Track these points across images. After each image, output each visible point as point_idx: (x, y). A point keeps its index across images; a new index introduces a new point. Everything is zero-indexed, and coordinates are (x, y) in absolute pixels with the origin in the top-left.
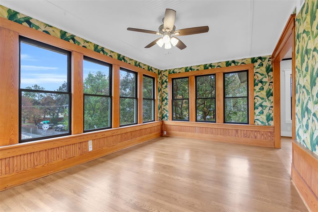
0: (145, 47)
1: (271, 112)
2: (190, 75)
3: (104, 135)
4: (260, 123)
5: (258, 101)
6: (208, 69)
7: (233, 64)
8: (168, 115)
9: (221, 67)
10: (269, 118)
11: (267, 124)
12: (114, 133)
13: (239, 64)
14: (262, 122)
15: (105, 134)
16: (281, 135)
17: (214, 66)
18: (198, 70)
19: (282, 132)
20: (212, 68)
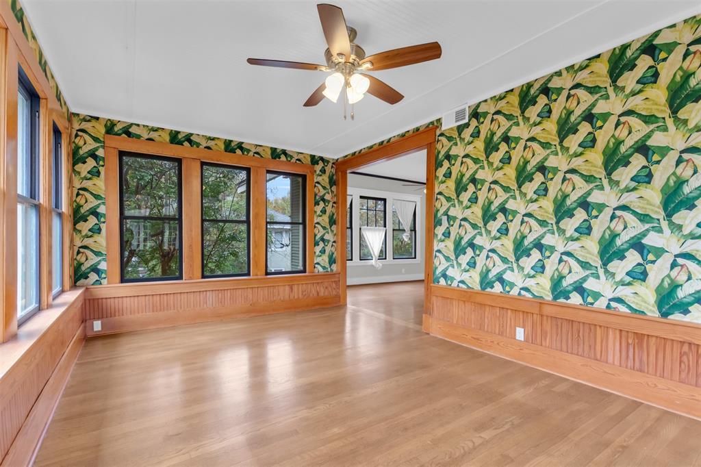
0: (305, 105)
1: (333, 249)
2: (186, 156)
4: (321, 269)
5: (320, 232)
6: (235, 153)
7: (283, 158)
8: (103, 266)
9: (262, 156)
10: (332, 261)
11: (329, 269)
13: (293, 160)
14: (324, 268)
16: (348, 284)
17: (249, 151)
18: (208, 148)
19: (348, 280)
20: (243, 154)
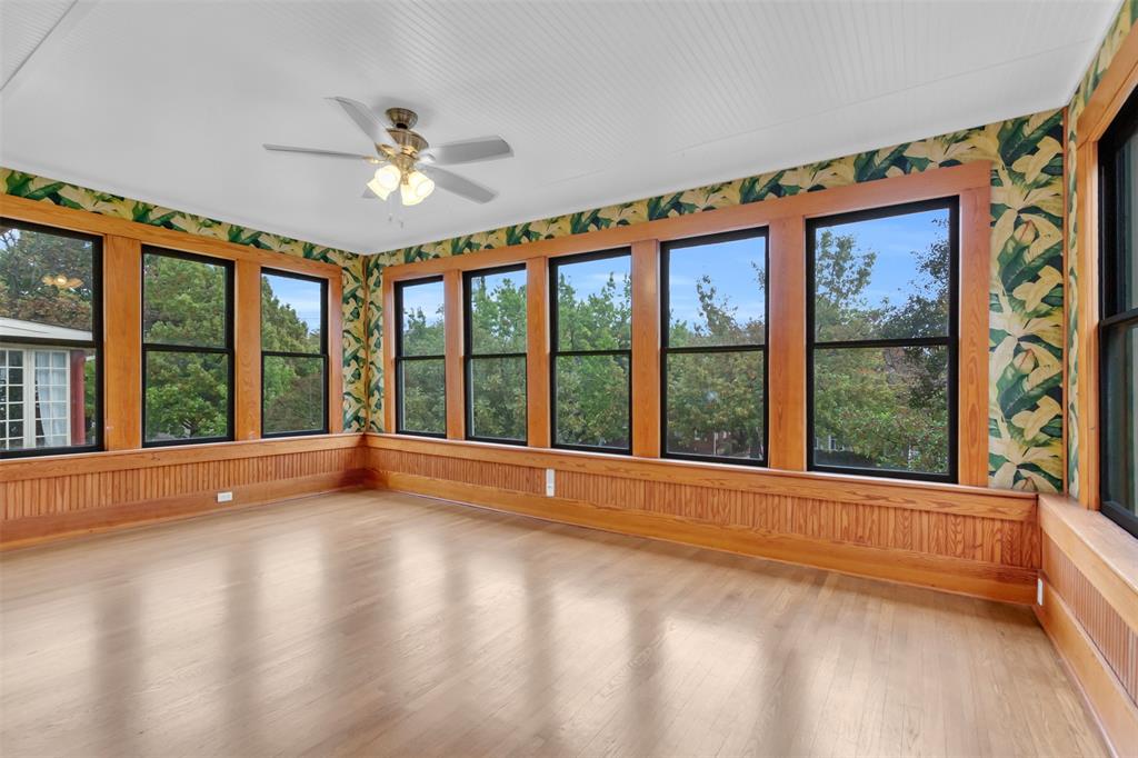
3: (583, 466)
12: (617, 470)
15: (587, 466)
